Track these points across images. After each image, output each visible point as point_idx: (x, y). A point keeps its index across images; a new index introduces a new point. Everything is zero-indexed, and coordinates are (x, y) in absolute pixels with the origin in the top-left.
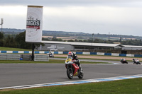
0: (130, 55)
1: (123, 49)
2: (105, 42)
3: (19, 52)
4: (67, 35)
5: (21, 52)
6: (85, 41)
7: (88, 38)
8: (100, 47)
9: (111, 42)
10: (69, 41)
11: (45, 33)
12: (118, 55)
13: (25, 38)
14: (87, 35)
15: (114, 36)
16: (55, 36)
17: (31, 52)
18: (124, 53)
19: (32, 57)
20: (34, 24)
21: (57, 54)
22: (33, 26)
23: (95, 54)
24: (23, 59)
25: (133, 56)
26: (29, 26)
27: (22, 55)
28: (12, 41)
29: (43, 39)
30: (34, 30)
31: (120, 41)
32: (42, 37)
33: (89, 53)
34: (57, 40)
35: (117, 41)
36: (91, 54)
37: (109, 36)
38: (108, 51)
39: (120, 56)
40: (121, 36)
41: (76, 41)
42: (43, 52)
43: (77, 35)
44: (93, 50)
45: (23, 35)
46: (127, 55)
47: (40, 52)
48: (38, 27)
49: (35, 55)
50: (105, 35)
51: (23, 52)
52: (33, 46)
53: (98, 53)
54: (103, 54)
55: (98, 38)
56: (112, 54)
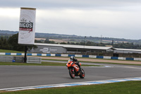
0: (122, 58)
1: (115, 52)
2: (98, 45)
3: (12, 54)
4: (60, 37)
5: (14, 54)
6: (77, 44)
7: (80, 41)
8: (92, 50)
9: (103, 45)
10: (61, 43)
11: (37, 35)
12: (110, 57)
13: (17, 40)
14: (79, 38)
15: (106, 39)
16: (48, 39)
17: (23, 54)
18: (116, 56)
19: (25, 59)
20: (27, 26)
21: (50, 56)
22: (26, 28)
23: (87, 56)
24: (15, 60)
25: (125, 59)
26: (22, 28)
27: (15, 57)
28: (5, 43)
29: (36, 41)
30: (26, 32)
31: (112, 44)
32: (34, 39)
33: (81, 56)
34: (49, 42)
35: (109, 44)
36: (84, 57)
37: (101, 39)
38: (100, 54)
39: (112, 59)
40: (113, 39)
41: (68, 43)
42: (36, 54)
43: (69, 38)
44: (85, 53)
45: (15, 37)
46: (119, 58)
47: (33, 54)
48: (31, 29)
49: (28, 57)
50: (98, 38)
51: (15, 54)
52: (26, 48)
53: (90, 56)
54: (95, 57)
55: (91, 41)
56: (104, 57)
